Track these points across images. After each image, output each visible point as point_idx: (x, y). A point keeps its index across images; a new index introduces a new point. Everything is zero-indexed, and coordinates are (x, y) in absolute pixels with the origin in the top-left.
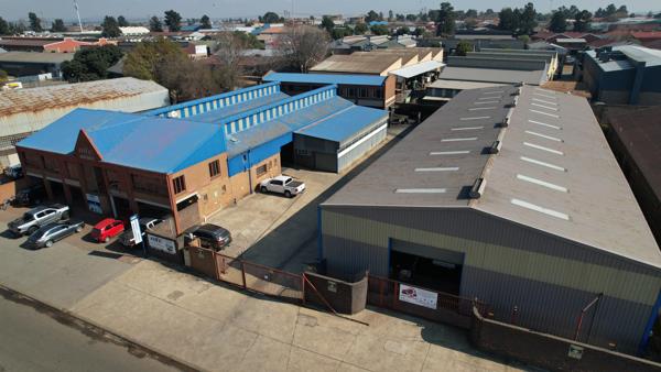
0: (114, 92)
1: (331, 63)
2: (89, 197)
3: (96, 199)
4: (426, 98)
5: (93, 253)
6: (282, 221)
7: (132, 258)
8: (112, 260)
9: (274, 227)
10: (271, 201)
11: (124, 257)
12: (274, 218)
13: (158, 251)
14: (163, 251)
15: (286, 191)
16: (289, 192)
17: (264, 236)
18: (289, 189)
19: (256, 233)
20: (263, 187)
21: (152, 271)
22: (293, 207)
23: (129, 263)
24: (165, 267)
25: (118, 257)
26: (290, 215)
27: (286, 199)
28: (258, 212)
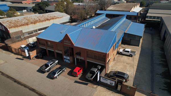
0: (55, 17)
1: (112, 7)
2: (65, 57)
3: (68, 58)
4: (146, 19)
5: (76, 82)
6: (136, 67)
7: (93, 85)
8: (85, 86)
9: (135, 70)
10: (126, 58)
11: (90, 84)
12: (132, 66)
13: (105, 83)
14: (107, 84)
15: (130, 55)
16: (132, 55)
17: (134, 74)
18: (132, 54)
19: (131, 73)
20: (120, 52)
21: (105, 92)
22: (134, 61)
23: (93, 88)
24: (109, 91)
25: (87, 84)
26: (137, 65)
27: (131, 57)
28: (125, 63)
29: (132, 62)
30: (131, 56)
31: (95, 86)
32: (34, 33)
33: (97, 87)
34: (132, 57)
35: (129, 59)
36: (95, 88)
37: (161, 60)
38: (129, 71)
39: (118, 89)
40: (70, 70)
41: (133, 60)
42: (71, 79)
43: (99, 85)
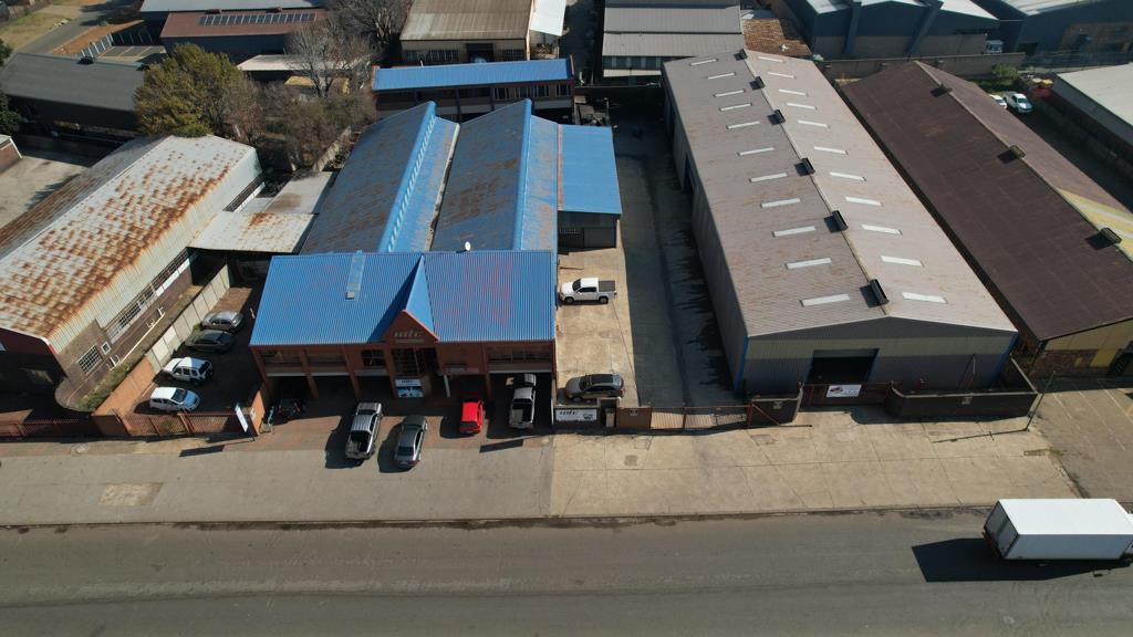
2: (399, 383)
4: (606, 74)
5: (484, 449)
6: (629, 339)
7: (537, 439)
8: (518, 448)
9: (631, 349)
10: (591, 314)
11: (528, 441)
12: (618, 338)
13: (570, 422)
14: (576, 421)
15: (601, 298)
16: (606, 297)
17: (633, 364)
18: (605, 294)
19: (625, 365)
20: (567, 298)
21: (578, 446)
22: (619, 316)
23: (542, 445)
24: (587, 437)
25: (520, 443)
26: (629, 328)
27: (604, 306)
28: (596, 335)
29: (614, 325)
30: (603, 301)
31: (546, 440)
32: (144, 309)
33: (551, 441)
34: (607, 303)
35: (600, 313)
36: (547, 445)
37: (693, 287)
38: (616, 360)
39: (607, 425)
40: (441, 418)
41: (615, 315)
42: (463, 447)
43: (554, 433)
